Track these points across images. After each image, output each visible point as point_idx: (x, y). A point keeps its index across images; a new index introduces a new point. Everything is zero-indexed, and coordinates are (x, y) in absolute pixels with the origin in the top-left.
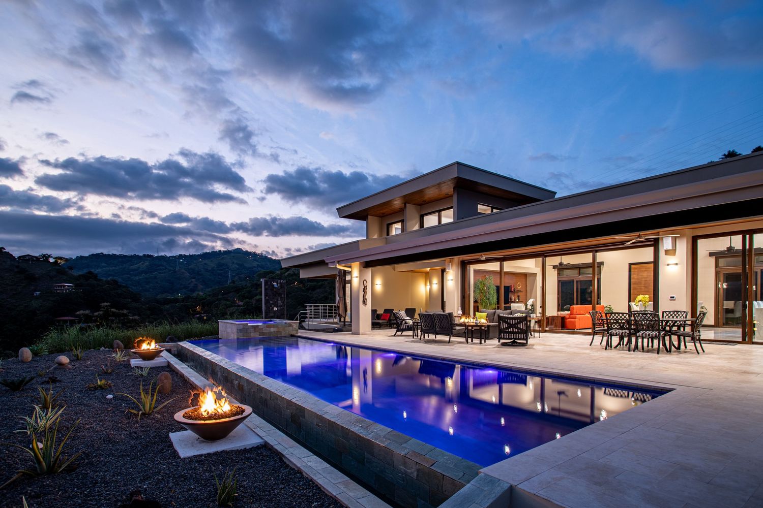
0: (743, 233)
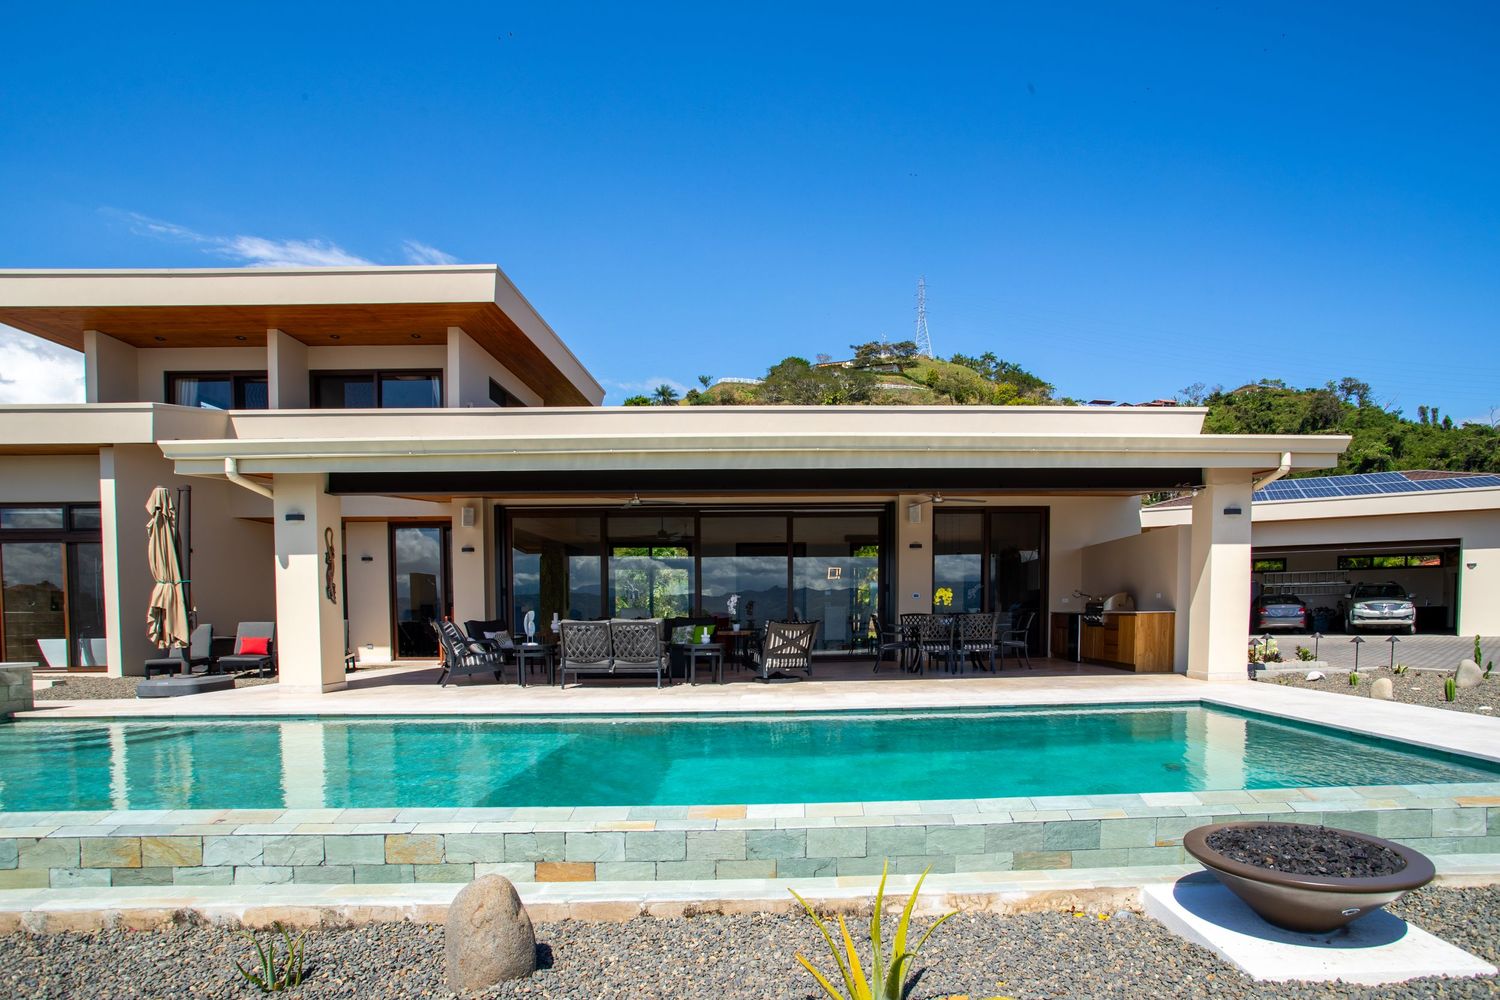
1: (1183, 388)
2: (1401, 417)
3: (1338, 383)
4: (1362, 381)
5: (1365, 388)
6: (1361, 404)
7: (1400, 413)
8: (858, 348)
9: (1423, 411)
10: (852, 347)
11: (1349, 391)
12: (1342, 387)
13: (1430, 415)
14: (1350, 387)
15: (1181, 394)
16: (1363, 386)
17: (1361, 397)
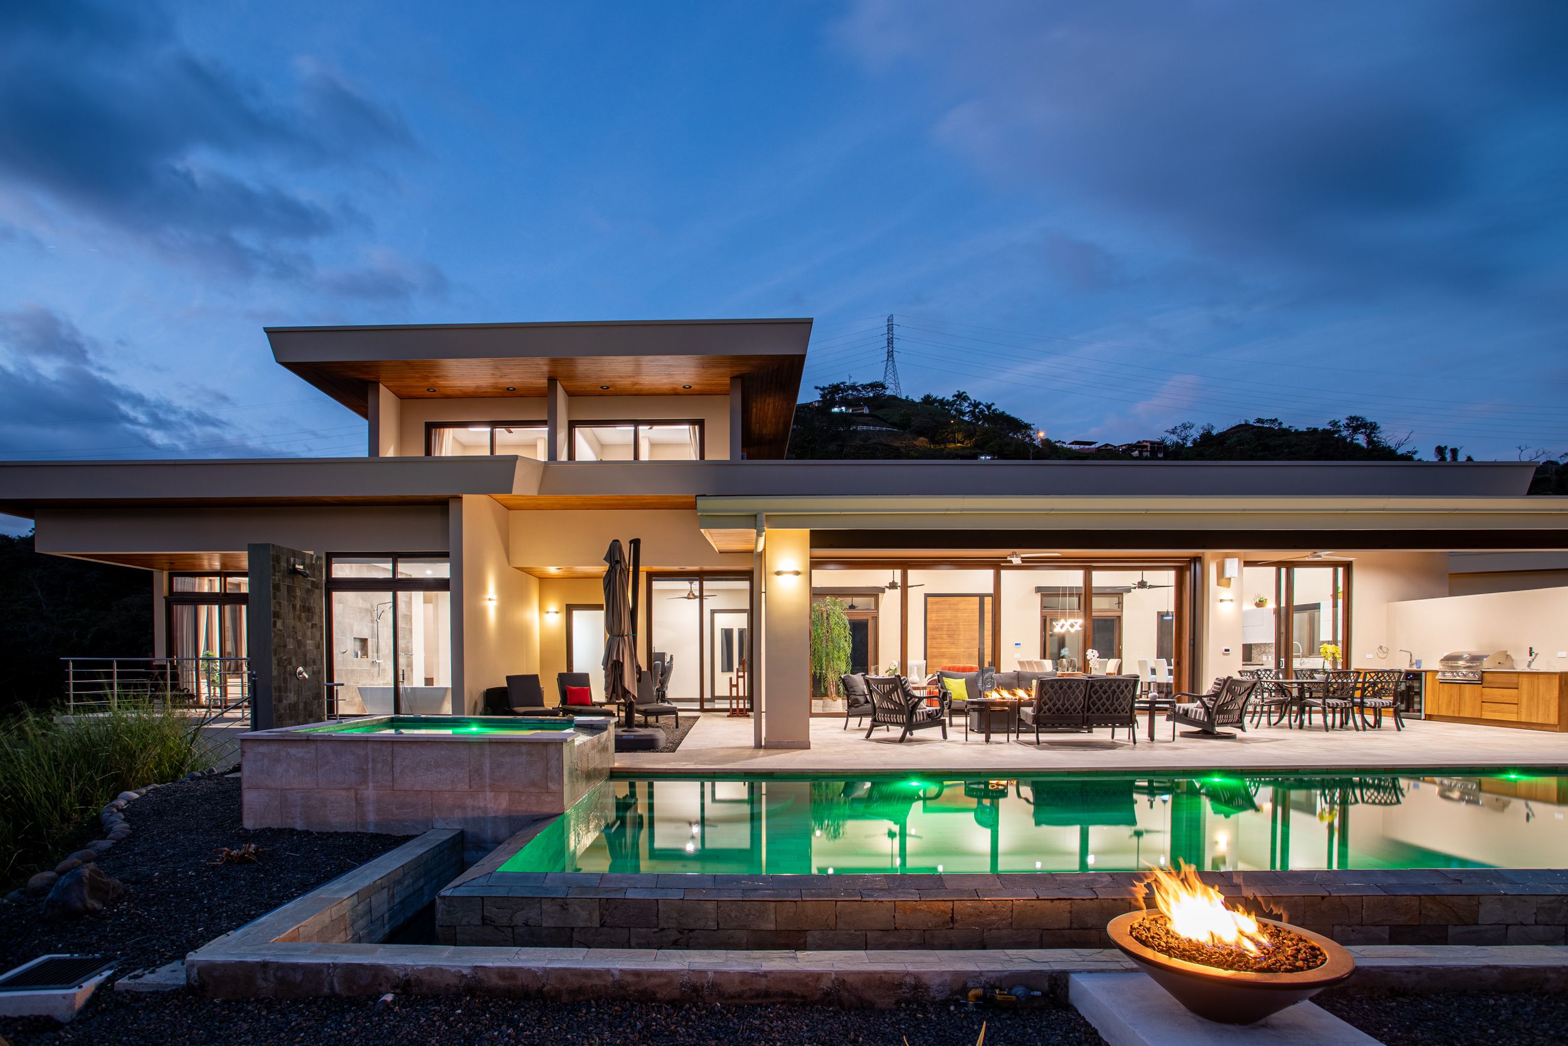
0: (1278, 564)
1: (1170, 428)
2: (1416, 457)
3: (1344, 422)
4: (1369, 420)
5: (1373, 427)
6: (1368, 443)
7: (1415, 452)
8: (823, 389)
9: (1440, 450)
10: (816, 388)
11: (1356, 430)
12: (1348, 426)
13: (1448, 456)
14: (1357, 424)
15: (1168, 434)
16: (1371, 424)
17: (1368, 436)
